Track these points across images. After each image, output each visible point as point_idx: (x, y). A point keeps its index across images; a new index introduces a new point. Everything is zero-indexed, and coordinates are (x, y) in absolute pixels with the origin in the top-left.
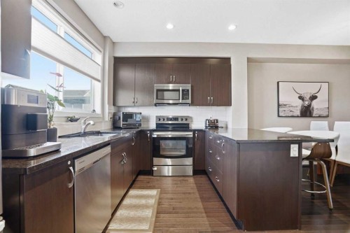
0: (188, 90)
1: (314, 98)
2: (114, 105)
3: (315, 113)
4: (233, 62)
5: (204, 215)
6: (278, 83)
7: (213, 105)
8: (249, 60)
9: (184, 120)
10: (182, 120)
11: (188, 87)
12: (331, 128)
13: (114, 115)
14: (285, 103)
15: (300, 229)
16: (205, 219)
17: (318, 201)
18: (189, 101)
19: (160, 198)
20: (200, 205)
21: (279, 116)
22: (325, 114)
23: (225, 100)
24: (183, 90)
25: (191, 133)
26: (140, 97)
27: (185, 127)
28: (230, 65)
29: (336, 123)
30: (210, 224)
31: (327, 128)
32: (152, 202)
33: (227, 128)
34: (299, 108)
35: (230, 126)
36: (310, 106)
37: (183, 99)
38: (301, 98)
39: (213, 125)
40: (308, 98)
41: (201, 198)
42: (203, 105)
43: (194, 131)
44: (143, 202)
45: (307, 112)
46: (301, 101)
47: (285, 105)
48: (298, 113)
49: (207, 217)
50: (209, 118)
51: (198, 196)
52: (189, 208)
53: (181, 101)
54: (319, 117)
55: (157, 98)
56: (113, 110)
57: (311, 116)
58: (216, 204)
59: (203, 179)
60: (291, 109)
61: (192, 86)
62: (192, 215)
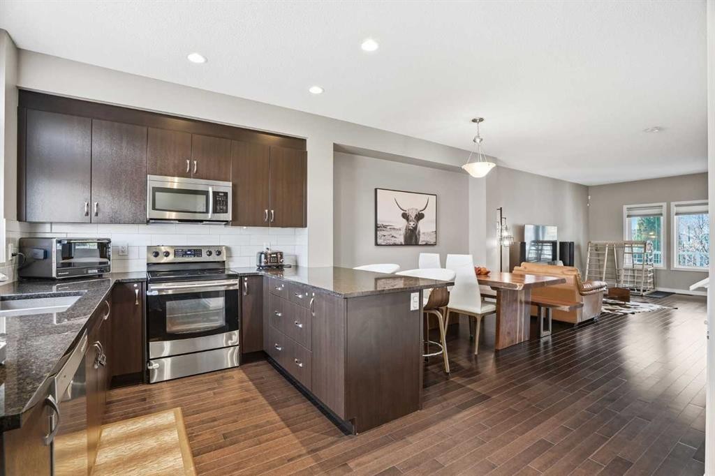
0: (226, 194)
1: (420, 216)
2: (20, 217)
3: (422, 239)
4: (310, 148)
5: (287, 430)
6: (376, 190)
7: (274, 225)
8: (337, 148)
9: (214, 254)
10: (210, 254)
11: (226, 187)
12: (443, 265)
13: (23, 245)
14: (385, 224)
15: (421, 409)
16: (291, 436)
17: (432, 366)
18: (228, 216)
19: (187, 426)
20: (273, 416)
21: (377, 244)
22: (432, 241)
23: (295, 217)
24: (215, 194)
25: (237, 281)
26: (106, 201)
27: (217, 270)
28: (305, 153)
29: (448, 255)
30: (301, 442)
31: (439, 263)
32: (173, 437)
33: (297, 267)
34: (403, 232)
35: (304, 263)
36: (415, 228)
37: (215, 211)
38: (405, 216)
39: (274, 263)
40: (413, 217)
41: (271, 404)
42: (255, 224)
43: (241, 277)
44: (150, 443)
45: (412, 238)
46: (405, 220)
47: (385, 227)
48: (401, 240)
49: (294, 431)
50: (265, 250)
51: (265, 402)
52: (257, 426)
53: (210, 216)
54: (426, 245)
55: (154, 208)
56: (18, 232)
57: (417, 244)
58: (299, 407)
59: (262, 368)
60: (393, 233)
61: (234, 187)
62: (265, 437)
